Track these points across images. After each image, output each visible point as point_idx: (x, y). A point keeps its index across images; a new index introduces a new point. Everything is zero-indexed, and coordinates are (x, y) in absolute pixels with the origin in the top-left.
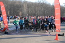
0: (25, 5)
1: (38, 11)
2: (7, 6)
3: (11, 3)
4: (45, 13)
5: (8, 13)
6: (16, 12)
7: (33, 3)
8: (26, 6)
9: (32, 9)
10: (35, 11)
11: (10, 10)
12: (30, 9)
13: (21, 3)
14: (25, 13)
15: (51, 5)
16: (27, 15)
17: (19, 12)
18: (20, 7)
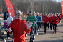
0: (32, 2)
1: (44, 8)
2: (15, 4)
3: (19, 1)
4: (51, 10)
6: (24, 10)
7: (39, 1)
8: (33, 4)
10: (42, 8)
11: (18, 8)
12: (36, 6)
13: (29, 1)
15: (57, 2)
16: (35, 12)
17: (27, 10)
18: (28, 5)
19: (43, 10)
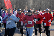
1: (44, 5)
4: (51, 6)
5: (14, 8)
6: (22, 6)
9: (38, 3)
10: (41, 5)
11: (16, 4)
12: (35, 3)
14: (31, 7)
16: (33, 9)
17: (25, 6)
18: (26, 1)
19: (42, 7)
